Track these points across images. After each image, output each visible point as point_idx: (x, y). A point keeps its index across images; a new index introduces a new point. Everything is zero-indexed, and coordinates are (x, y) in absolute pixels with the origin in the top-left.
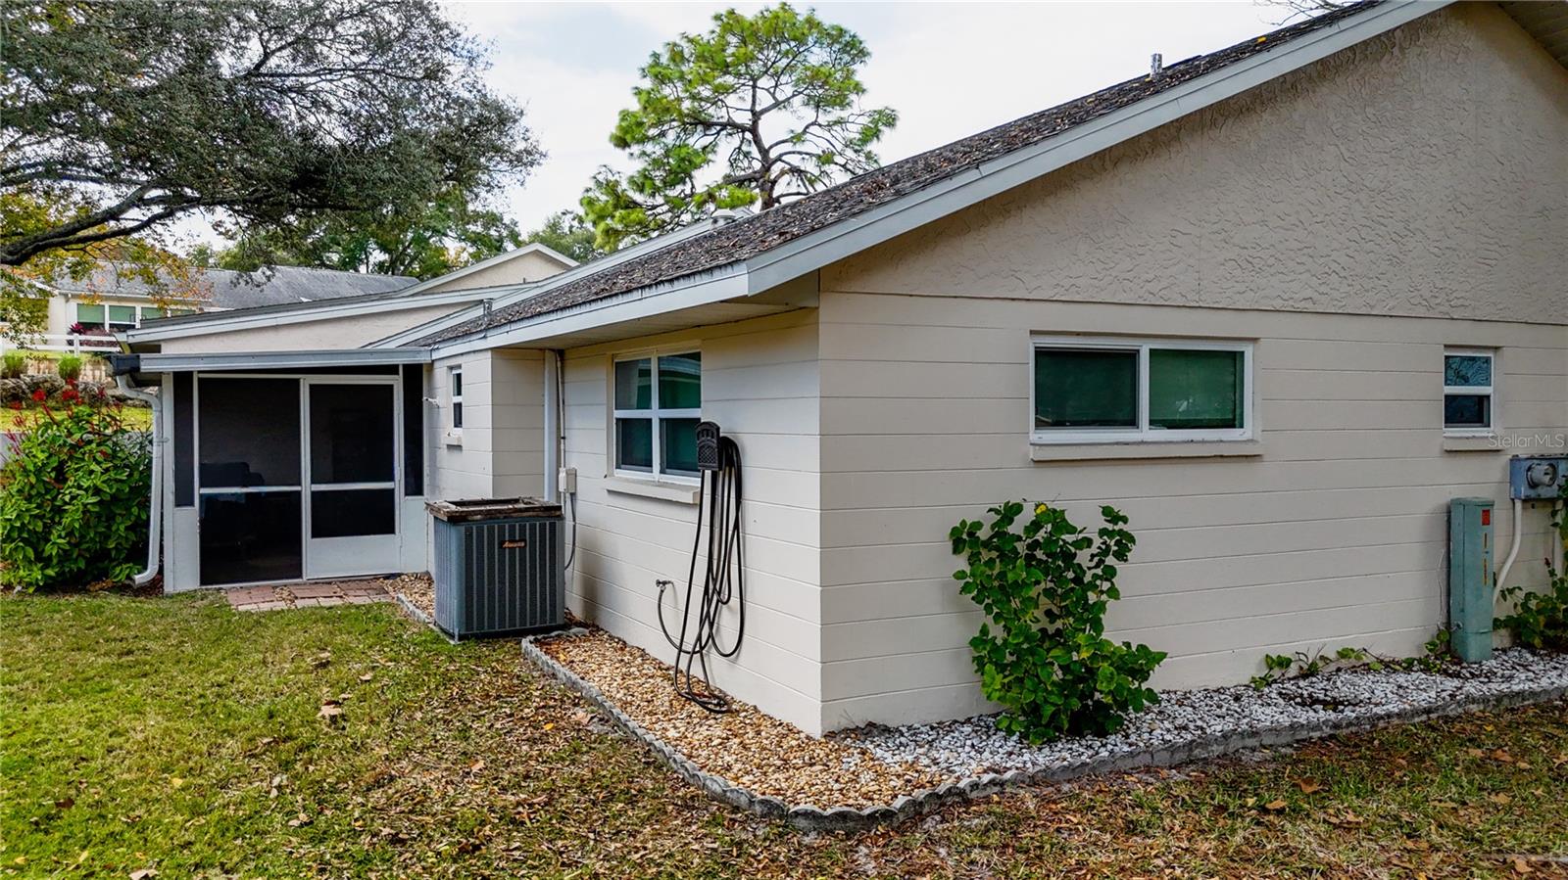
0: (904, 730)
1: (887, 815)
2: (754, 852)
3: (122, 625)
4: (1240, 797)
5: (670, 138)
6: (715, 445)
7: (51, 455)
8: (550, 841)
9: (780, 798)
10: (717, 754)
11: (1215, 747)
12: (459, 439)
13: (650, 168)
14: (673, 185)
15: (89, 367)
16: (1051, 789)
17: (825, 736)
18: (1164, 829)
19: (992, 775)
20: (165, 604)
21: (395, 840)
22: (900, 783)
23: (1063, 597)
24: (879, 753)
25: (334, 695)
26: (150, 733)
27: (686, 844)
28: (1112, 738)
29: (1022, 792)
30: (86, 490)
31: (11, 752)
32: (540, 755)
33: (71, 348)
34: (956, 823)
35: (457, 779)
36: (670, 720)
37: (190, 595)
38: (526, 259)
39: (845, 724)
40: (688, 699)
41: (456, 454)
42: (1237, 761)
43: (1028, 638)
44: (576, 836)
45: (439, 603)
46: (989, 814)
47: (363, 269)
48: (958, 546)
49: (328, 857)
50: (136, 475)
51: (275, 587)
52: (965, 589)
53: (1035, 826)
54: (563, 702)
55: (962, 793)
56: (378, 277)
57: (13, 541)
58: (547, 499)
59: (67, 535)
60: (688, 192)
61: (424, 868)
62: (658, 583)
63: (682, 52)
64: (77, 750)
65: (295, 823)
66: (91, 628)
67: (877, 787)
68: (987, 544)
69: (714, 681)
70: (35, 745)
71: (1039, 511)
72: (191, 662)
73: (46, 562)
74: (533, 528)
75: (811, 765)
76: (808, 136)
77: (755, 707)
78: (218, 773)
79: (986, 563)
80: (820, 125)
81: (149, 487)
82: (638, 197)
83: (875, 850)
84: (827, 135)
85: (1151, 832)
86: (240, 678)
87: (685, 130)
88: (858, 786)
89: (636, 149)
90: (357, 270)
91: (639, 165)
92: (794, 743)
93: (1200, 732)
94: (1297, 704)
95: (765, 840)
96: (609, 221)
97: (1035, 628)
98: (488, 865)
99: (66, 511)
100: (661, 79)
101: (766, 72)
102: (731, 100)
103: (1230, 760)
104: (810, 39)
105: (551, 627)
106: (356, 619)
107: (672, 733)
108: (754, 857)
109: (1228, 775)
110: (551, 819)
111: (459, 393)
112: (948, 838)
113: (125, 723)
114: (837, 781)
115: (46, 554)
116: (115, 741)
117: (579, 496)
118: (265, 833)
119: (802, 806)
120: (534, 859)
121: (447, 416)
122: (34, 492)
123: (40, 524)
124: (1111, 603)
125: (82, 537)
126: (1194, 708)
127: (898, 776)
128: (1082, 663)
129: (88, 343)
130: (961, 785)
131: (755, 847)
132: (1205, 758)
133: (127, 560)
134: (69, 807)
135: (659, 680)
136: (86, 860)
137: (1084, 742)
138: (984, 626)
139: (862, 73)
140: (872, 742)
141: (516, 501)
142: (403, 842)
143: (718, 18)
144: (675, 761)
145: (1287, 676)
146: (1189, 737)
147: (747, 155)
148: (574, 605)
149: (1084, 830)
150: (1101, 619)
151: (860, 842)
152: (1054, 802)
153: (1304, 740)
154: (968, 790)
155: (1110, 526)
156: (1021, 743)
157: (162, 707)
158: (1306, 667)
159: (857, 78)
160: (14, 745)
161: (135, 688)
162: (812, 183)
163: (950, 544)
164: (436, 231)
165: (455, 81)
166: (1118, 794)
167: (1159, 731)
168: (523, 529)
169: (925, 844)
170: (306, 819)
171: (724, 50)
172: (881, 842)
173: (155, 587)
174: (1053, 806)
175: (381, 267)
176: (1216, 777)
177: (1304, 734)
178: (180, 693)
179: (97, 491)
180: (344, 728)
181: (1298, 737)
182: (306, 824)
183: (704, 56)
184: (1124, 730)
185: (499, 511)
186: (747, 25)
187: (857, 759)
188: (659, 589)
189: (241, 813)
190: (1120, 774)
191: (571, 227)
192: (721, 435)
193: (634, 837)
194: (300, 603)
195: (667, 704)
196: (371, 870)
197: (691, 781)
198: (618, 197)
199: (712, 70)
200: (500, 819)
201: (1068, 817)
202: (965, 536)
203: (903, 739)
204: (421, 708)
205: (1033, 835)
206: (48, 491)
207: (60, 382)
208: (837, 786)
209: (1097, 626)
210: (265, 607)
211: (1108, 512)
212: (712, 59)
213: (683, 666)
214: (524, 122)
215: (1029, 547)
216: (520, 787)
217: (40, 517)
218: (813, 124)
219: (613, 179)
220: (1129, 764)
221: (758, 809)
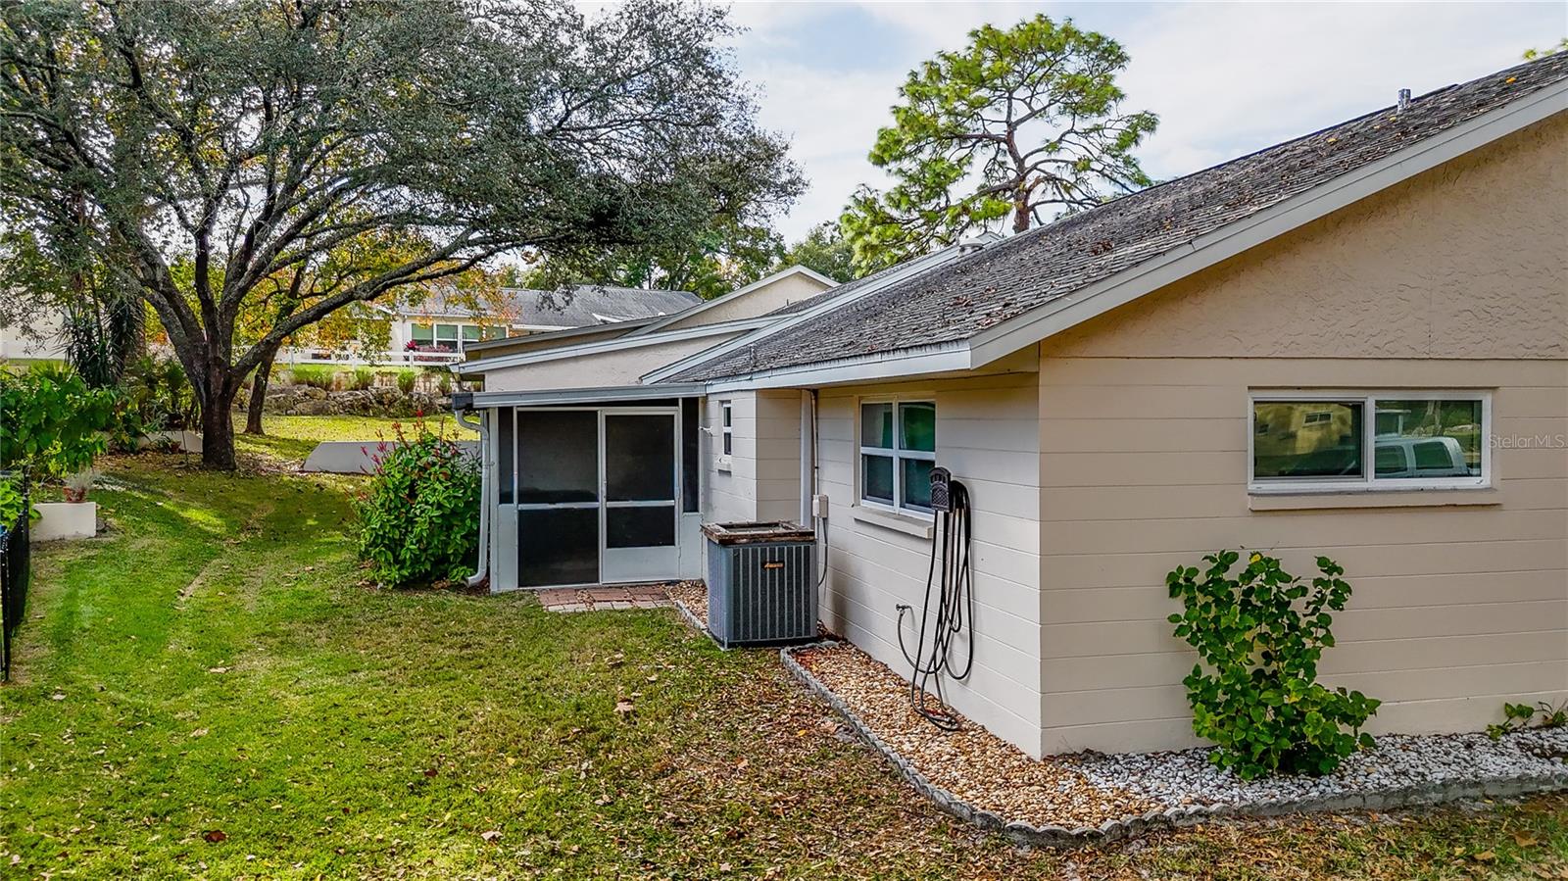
0: (1120, 758)
1: (1094, 836)
2: (972, 859)
3: (460, 621)
4: (1449, 845)
5: (925, 155)
6: (946, 489)
7: (405, 475)
8: (801, 835)
9: (999, 813)
10: (945, 769)
11: (1433, 795)
12: (729, 465)
13: (906, 185)
14: (928, 199)
15: (421, 379)
16: (1256, 824)
17: (1044, 760)
18: (1364, 871)
19: (1199, 806)
20: (491, 603)
21: (677, 823)
22: (1110, 807)
23: (1278, 641)
24: (1094, 778)
25: (627, 693)
26: (489, 717)
27: (914, 847)
28: (1325, 779)
29: (1227, 824)
30: (432, 505)
31: (389, 727)
32: (794, 758)
33: (407, 363)
34: (1160, 849)
35: (725, 774)
36: (906, 734)
37: (510, 595)
38: (790, 280)
39: (1063, 749)
40: (922, 715)
41: (726, 478)
42: (1454, 809)
43: (1240, 680)
44: (822, 832)
45: (712, 610)
46: (1192, 842)
47: (646, 285)
48: (1174, 589)
49: (626, 832)
50: (469, 493)
51: (577, 590)
52: (1179, 632)
53: (1236, 858)
54: (814, 711)
55: (1167, 821)
56: (659, 292)
57: (377, 546)
58: (802, 524)
59: (417, 542)
60: (943, 205)
61: (699, 849)
62: (898, 607)
63: (939, 70)
64: (436, 728)
65: (600, 802)
66: (438, 623)
67: (1088, 810)
68: (1201, 589)
69: (947, 699)
70: (405, 722)
71: (1253, 560)
72: (515, 658)
73: (400, 563)
74: (790, 551)
75: (1030, 785)
76: (1064, 144)
77: (983, 727)
78: (541, 755)
79: (1201, 607)
80: (1076, 133)
81: (480, 502)
82: (895, 213)
83: (1082, 866)
84: (1084, 142)
85: (1351, 872)
86: (553, 674)
87: (940, 144)
88: (1070, 807)
89: (893, 166)
90: (641, 287)
91: (898, 181)
92: (1016, 763)
93: (1419, 779)
94: (1534, 755)
95: (983, 849)
96: (867, 238)
97: (1249, 670)
98: (751, 851)
99: (416, 522)
100: (919, 97)
101: (1022, 84)
102: (987, 113)
103: (1450, 808)
104: (1067, 48)
105: (805, 638)
106: (644, 624)
107: (907, 747)
108: (972, 863)
109: (1443, 823)
110: (802, 816)
111: (729, 425)
112: (1151, 861)
113: (469, 709)
114: (1051, 802)
115: (401, 558)
116: (463, 723)
117: (830, 520)
118: (579, 808)
119: (1018, 822)
120: (787, 849)
121: (718, 444)
122: (392, 506)
123: (397, 532)
124: (1325, 650)
125: (429, 544)
126: (1420, 753)
127: (1109, 801)
128: (1293, 706)
129: (421, 359)
130: (1167, 813)
131: (974, 855)
132: (1420, 806)
133: (462, 563)
134: (434, 776)
135: (898, 695)
136: (450, 819)
137: (1296, 781)
138: (1197, 666)
139: (1120, 79)
140: (1088, 767)
141: (776, 525)
142: (683, 825)
143: (974, 34)
144: (908, 772)
145: (1529, 725)
146: (1407, 783)
147: (1002, 164)
148: (826, 617)
149: (1284, 865)
150: (1314, 665)
151: (1068, 858)
152: (1257, 836)
153: (1532, 793)
154: (1173, 818)
155: (1325, 576)
156: (1233, 777)
157: (495, 696)
158: (1550, 717)
159: (1115, 83)
160: (390, 722)
161: (474, 678)
162: (1067, 190)
163: (1167, 589)
164: (710, 249)
165: (727, 126)
166: (1323, 834)
167: (1376, 775)
168: (781, 551)
169: (1128, 865)
170: (608, 800)
171: (980, 66)
172: (1088, 860)
173: (482, 588)
174: (1256, 840)
175: (661, 282)
176: (1430, 825)
177: (1532, 787)
178: (508, 685)
179: (440, 506)
180: (635, 723)
181: (1527, 790)
182: (609, 804)
183: (960, 73)
184: (1340, 771)
185: (762, 536)
186: (1003, 39)
187: (1072, 782)
188: (898, 613)
189: (559, 790)
190: (1329, 814)
191: (832, 237)
192: (952, 479)
193: (871, 837)
194: (597, 606)
195: (904, 719)
196: (659, 847)
197: (921, 791)
198: (876, 214)
199: (970, 85)
200: (761, 812)
201: (1269, 851)
202: (1181, 581)
203: (1117, 767)
204: (697, 709)
205: (1233, 865)
206: (403, 505)
207: (399, 393)
208: (1050, 806)
209: (1311, 671)
210: (570, 608)
211: (1322, 562)
212: (968, 73)
213: (919, 683)
214: (789, 155)
215: (1244, 593)
216: (777, 785)
217: (397, 527)
218: (1068, 132)
219: (871, 197)
220: (1339, 805)
221: (978, 821)
